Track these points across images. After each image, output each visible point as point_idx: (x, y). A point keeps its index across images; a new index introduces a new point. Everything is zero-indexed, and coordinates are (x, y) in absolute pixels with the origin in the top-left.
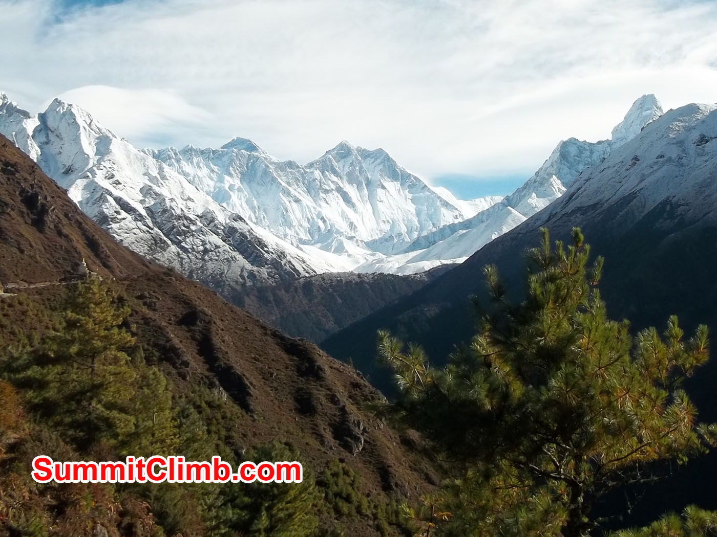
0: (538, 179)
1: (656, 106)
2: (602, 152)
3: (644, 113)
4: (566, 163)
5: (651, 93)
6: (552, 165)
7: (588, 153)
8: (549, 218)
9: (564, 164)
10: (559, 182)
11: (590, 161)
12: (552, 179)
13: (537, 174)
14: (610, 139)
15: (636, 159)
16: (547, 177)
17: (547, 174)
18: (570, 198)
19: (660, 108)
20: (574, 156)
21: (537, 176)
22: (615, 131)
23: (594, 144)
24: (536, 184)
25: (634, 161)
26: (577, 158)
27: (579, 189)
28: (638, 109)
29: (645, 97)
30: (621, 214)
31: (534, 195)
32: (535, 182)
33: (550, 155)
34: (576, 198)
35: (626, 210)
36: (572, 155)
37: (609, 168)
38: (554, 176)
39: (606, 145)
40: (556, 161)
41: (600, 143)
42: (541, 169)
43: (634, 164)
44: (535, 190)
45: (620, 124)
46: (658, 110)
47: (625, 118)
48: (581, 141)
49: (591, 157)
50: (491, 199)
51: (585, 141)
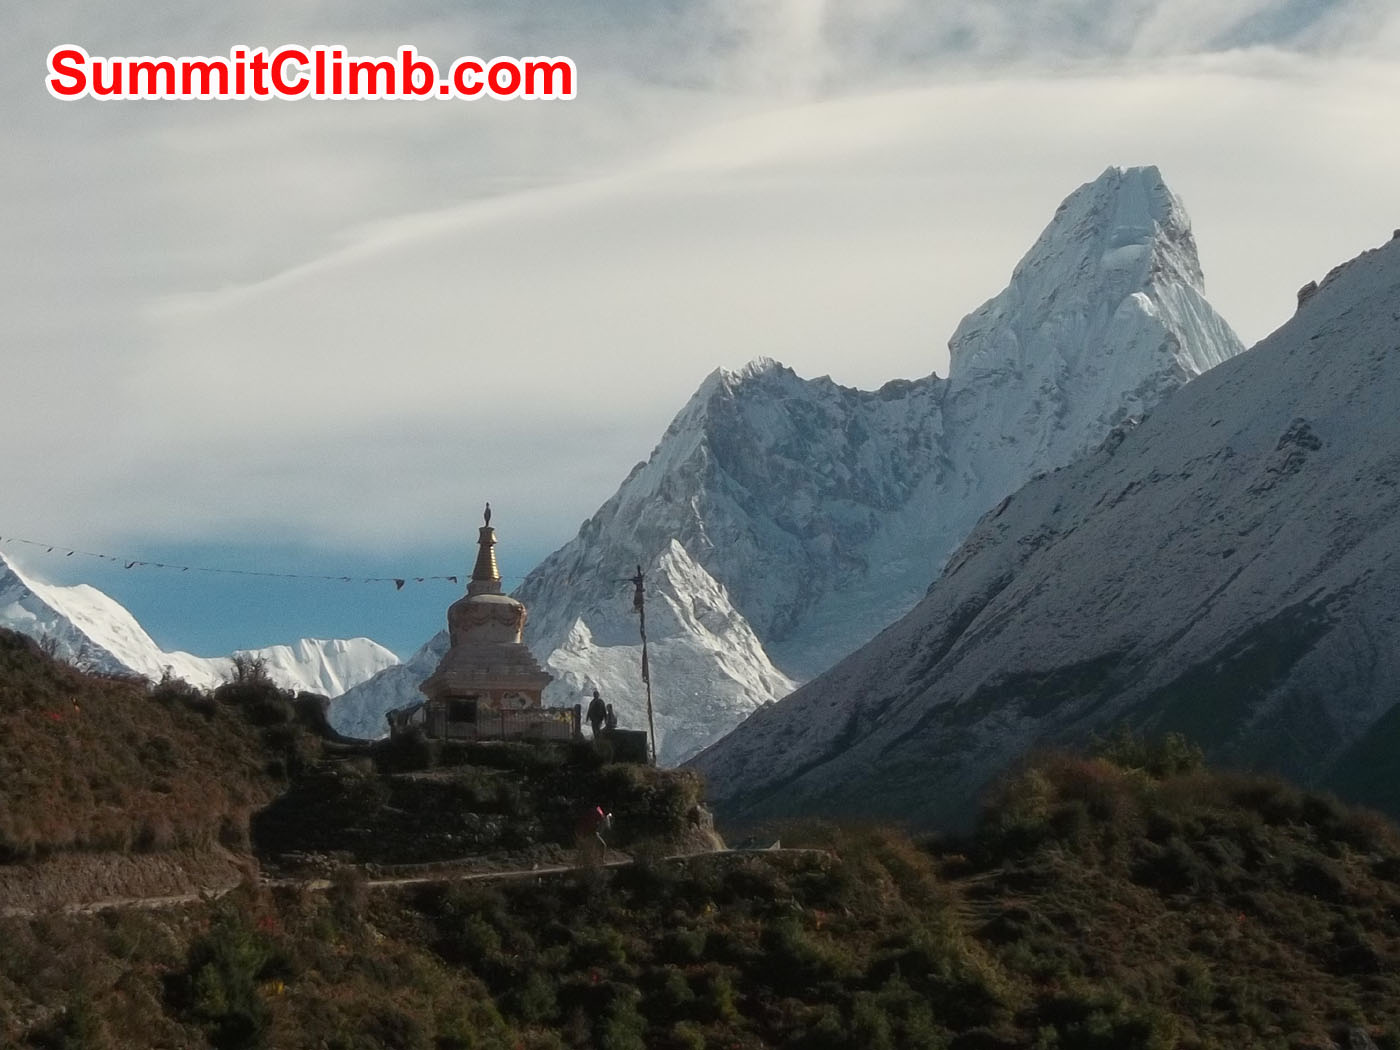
0: (596, 556)
1: (1166, 223)
2: (905, 438)
3: (1110, 258)
4: (730, 481)
5: (1143, 163)
6: (665, 492)
7: (839, 438)
8: (852, 728)
9: (726, 490)
10: (700, 571)
11: (847, 476)
12: (666, 560)
13: (591, 531)
14: (944, 374)
15: (1303, 438)
16: (637, 547)
17: (641, 534)
18: (955, 631)
19: (1186, 234)
20: (771, 451)
21: (591, 544)
22: (969, 337)
23: (865, 397)
24: (584, 582)
25: (1292, 446)
26: (789, 464)
27: (998, 586)
28: (1080, 237)
29: (1112, 178)
30: (1262, 709)
31: (581, 628)
32: (580, 567)
33: (658, 441)
34: (995, 629)
35: (1283, 691)
36: (762, 447)
37: (1156, 478)
38: (675, 544)
39: (924, 405)
40: (683, 473)
41: (895, 390)
42: (611, 507)
43: (1295, 464)
44: (583, 604)
45: (990, 303)
46: (1176, 248)
47: (1019, 276)
48: (807, 378)
49: (850, 458)
50: (329, 651)
51: (826, 380)
